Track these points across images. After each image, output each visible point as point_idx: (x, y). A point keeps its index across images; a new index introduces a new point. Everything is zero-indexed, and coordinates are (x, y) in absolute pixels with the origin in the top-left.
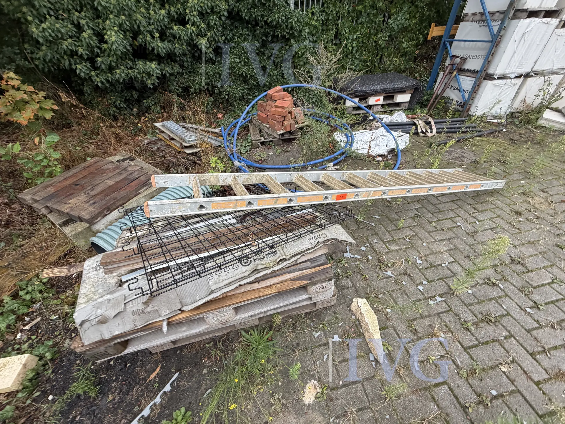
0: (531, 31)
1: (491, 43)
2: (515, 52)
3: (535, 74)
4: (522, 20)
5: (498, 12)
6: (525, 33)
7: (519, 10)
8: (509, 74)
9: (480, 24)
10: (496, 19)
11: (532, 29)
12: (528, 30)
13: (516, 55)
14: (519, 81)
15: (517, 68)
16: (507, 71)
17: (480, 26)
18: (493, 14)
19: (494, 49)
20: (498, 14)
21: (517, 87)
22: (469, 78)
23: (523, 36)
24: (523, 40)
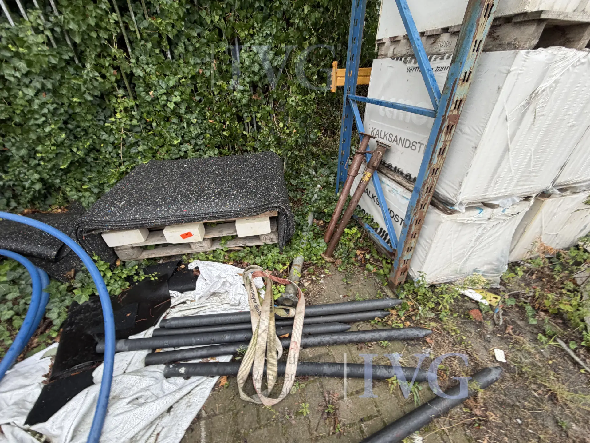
0: (552, 89)
1: (432, 120)
2: (507, 149)
3: (561, 190)
4: (523, 52)
5: (446, 30)
6: (533, 96)
7: (508, 20)
8: (496, 199)
9: (409, 65)
10: (443, 51)
11: (556, 82)
12: (543, 86)
13: (511, 154)
14: (525, 207)
15: (516, 185)
16: (490, 194)
17: (409, 70)
18: (434, 37)
19: (443, 137)
20: (445, 37)
21: (520, 217)
22: (400, 189)
23: (528, 103)
24: (529, 117)
